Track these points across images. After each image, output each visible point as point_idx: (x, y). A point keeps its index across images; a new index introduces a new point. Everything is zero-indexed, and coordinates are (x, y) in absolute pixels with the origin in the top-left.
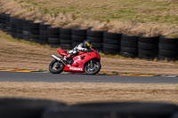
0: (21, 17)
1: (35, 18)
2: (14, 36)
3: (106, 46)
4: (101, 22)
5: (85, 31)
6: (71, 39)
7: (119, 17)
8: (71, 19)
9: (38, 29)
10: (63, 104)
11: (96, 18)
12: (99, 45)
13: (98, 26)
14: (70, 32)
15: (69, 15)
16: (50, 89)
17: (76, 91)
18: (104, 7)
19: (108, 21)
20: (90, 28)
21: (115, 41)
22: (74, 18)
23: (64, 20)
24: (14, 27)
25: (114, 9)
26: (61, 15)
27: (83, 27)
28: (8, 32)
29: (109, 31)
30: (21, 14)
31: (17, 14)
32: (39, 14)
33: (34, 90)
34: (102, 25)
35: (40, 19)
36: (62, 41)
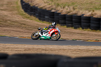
0: (44, 8)
1: (52, 9)
2: (40, 19)
3: (92, 25)
4: (90, 11)
5: (80, 16)
6: (72, 21)
7: (100, 9)
8: (72, 10)
9: (54, 15)
10: (69, 58)
11: (87, 9)
12: (88, 24)
13: (88, 14)
14: (71, 17)
15: (71, 7)
16: (60, 49)
17: (75, 50)
18: (91, 3)
19: (93, 11)
20: (83, 15)
21: (97, 23)
22: (74, 9)
23: (68, 10)
24: (40, 14)
25: (97, 4)
26: (66, 7)
27: (79, 14)
28: (37, 17)
29: (94, 17)
30: (44, 7)
31: (41, 6)
32: (54, 7)
33: (51, 50)
34: (90, 13)
35: (55, 9)
36: (67, 22)
